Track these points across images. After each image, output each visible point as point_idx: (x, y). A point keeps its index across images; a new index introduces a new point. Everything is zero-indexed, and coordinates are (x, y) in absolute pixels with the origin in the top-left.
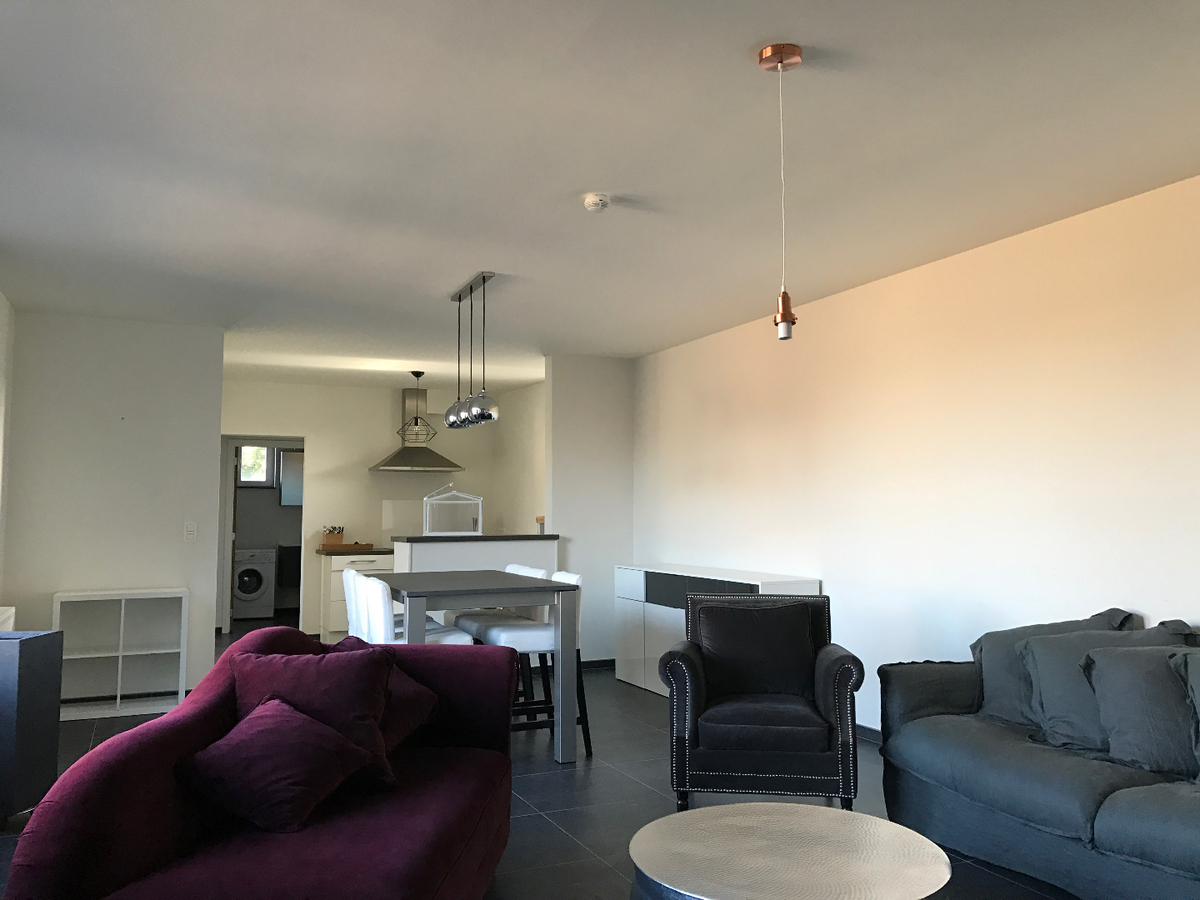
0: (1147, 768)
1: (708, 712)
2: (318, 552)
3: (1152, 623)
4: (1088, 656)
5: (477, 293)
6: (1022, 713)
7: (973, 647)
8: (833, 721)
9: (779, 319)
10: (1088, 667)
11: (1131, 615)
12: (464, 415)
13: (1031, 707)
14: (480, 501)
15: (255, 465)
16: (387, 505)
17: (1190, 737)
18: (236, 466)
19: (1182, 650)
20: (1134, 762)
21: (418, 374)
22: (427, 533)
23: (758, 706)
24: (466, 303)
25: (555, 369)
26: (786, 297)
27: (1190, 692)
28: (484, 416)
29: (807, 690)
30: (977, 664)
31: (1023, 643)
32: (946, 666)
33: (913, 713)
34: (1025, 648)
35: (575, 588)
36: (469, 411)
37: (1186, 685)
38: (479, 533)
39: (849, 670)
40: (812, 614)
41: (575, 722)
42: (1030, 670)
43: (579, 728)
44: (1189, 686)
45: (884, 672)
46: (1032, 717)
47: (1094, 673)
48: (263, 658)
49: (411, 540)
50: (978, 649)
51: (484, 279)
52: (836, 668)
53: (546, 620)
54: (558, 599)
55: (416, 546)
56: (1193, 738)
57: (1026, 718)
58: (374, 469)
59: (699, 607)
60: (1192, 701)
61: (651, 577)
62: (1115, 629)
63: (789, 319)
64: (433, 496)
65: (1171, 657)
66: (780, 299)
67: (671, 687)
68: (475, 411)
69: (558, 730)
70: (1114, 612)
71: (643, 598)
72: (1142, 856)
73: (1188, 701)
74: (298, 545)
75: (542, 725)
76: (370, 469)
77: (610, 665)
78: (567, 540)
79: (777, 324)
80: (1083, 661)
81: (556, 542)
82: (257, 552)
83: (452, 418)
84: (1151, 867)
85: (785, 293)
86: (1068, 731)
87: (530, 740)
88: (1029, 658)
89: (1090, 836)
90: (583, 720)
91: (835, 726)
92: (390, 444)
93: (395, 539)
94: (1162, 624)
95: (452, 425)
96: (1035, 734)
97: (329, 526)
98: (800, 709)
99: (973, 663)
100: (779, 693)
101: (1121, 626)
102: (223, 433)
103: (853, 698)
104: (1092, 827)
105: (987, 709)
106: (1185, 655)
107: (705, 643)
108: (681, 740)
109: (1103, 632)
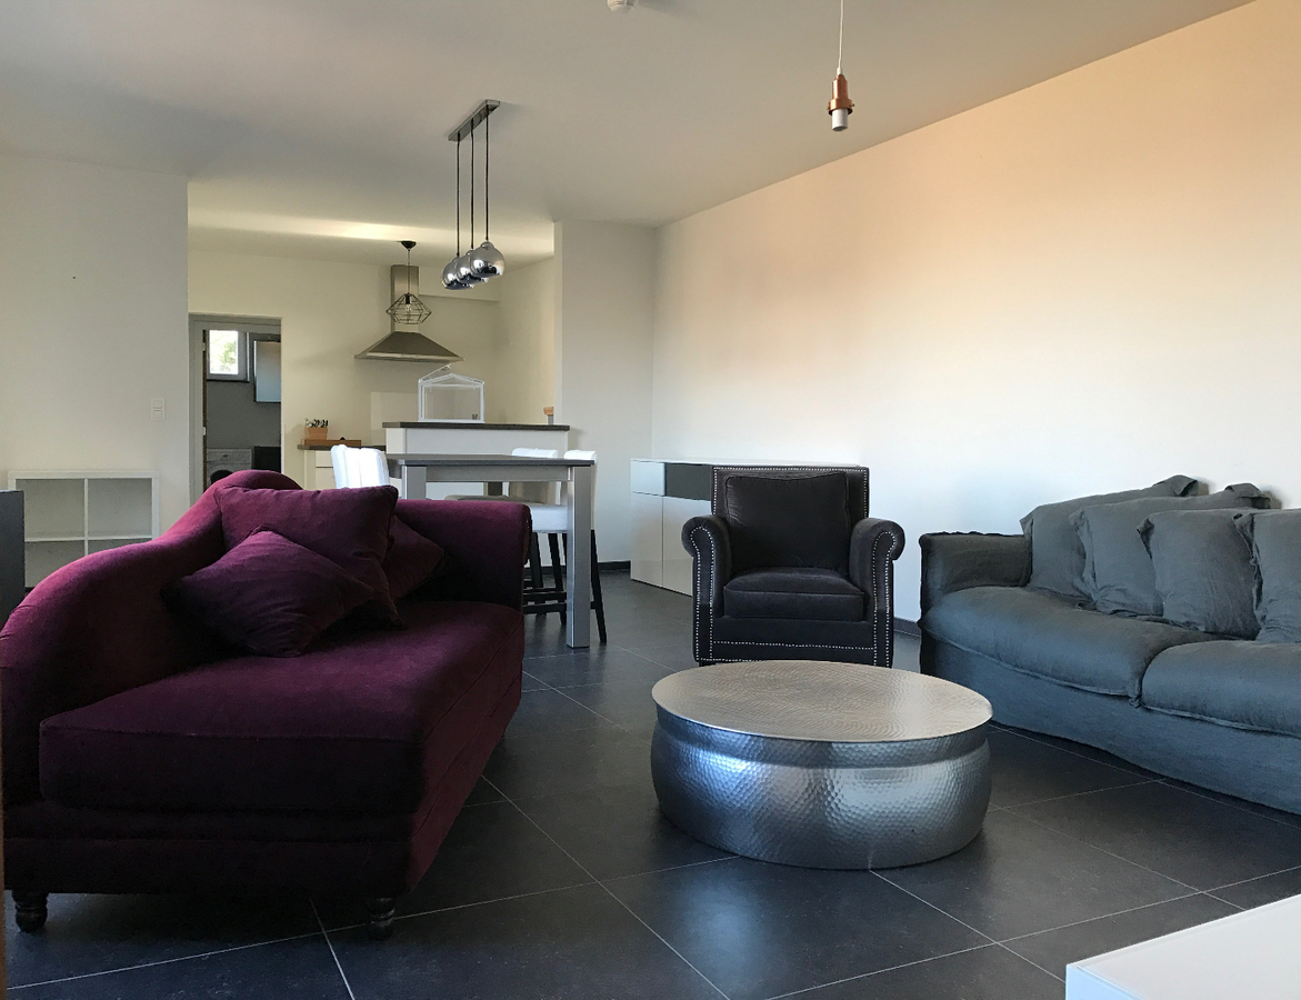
0: (1202, 629)
1: (737, 579)
2: (300, 447)
3: (1218, 487)
4: (1148, 521)
5: (480, 129)
6: (1072, 584)
7: (1023, 522)
8: (869, 589)
9: (833, 106)
10: (1147, 532)
11: (1195, 481)
12: (464, 271)
13: (1083, 580)
14: (481, 386)
15: (224, 354)
16: (375, 397)
17: (1252, 599)
18: (204, 352)
19: (1247, 512)
20: (1188, 624)
21: (409, 245)
22: (422, 420)
23: (789, 575)
24: (466, 142)
25: (565, 242)
26: (842, 81)
27: (1255, 553)
28: (488, 271)
29: (842, 565)
30: (1027, 538)
31: (1078, 513)
32: (992, 538)
33: (957, 583)
34: (1081, 518)
35: (589, 464)
36: (470, 265)
37: (1251, 546)
38: (482, 421)
39: (889, 538)
40: (850, 487)
41: (589, 606)
42: (1084, 542)
43: (593, 613)
44: (1254, 549)
45: (927, 543)
46: (1083, 588)
47: (1153, 537)
48: (252, 492)
49: (404, 425)
50: (1029, 524)
51: (488, 110)
52: (875, 535)
53: (558, 501)
54: (571, 474)
55: (410, 431)
56: (1255, 597)
57: (1077, 589)
58: (362, 357)
59: (726, 477)
60: (1256, 562)
61: (670, 469)
62: (1176, 495)
63: (845, 105)
64: (428, 378)
65: (1236, 517)
66: (835, 83)
67: (695, 555)
68: (478, 264)
69: (570, 615)
70: (1177, 479)
71: (662, 492)
72: (1193, 709)
73: (1252, 562)
74: (277, 445)
75: (552, 609)
76: (356, 357)
77: (626, 566)
78: (579, 432)
79: (831, 113)
80: (1141, 526)
81: (567, 433)
82: (229, 452)
83: (451, 277)
84: (1202, 721)
85: (841, 76)
86: (1122, 599)
87: (540, 623)
88: (1084, 529)
89: (1137, 693)
90: (597, 605)
91: (871, 594)
92: (378, 328)
93: (386, 425)
94: (1229, 488)
95: (451, 285)
96: (1085, 603)
97: (312, 420)
98: (834, 578)
99: (1023, 536)
100: (811, 567)
101: (1184, 494)
102: (191, 311)
103: (891, 566)
104: (1141, 683)
105: (1036, 581)
106: (1252, 515)
107: (732, 515)
108: (705, 608)
109: (1165, 498)
